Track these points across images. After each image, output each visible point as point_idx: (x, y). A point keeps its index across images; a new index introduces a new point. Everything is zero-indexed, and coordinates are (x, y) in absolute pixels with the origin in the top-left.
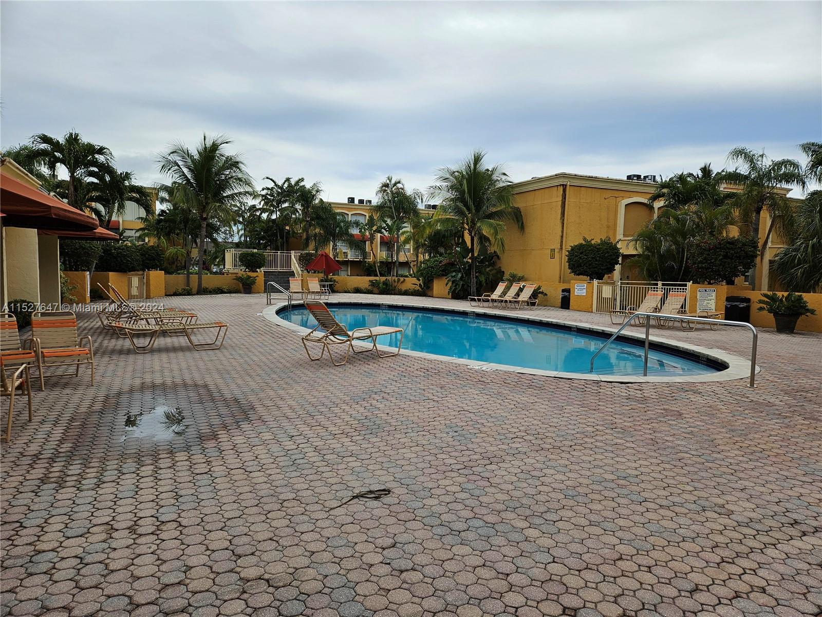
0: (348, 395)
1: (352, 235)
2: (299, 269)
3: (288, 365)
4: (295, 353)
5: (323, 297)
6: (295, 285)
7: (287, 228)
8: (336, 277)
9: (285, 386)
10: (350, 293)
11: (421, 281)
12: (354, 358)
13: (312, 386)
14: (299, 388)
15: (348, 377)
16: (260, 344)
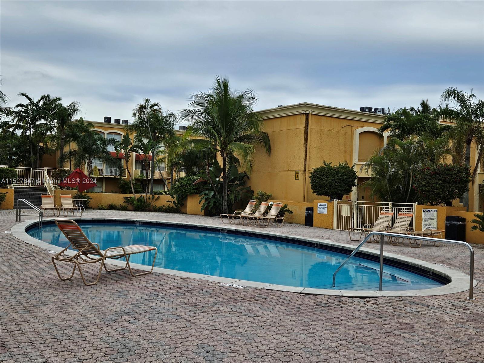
0: (98, 317)
1: (108, 153)
2: (52, 186)
3: (36, 285)
4: (44, 273)
5: (76, 214)
6: (47, 202)
7: (41, 144)
8: (90, 194)
9: (31, 308)
10: (104, 209)
11: (175, 198)
12: (106, 277)
13: (61, 308)
14: (46, 310)
15: (99, 297)
16: (7, 264)
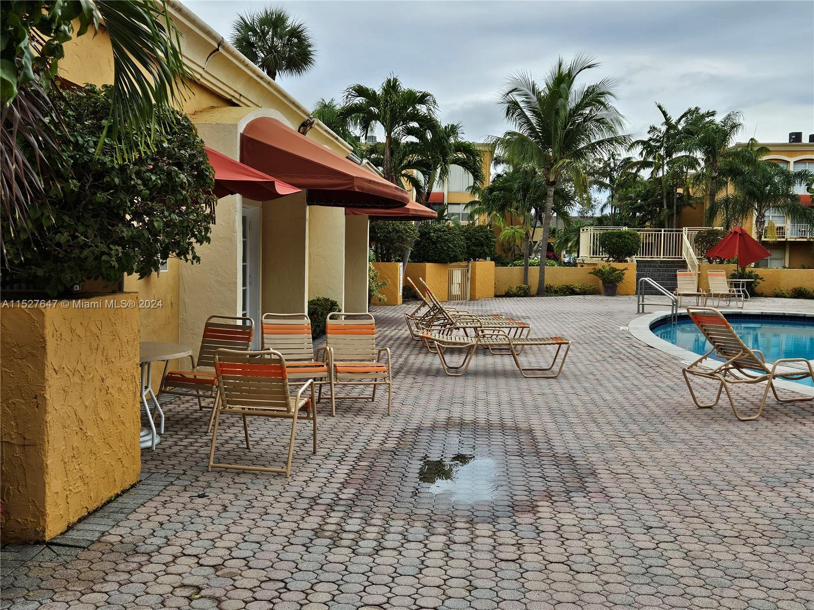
0: (756, 473)
2: (694, 257)
3: (658, 411)
4: (672, 393)
5: (733, 304)
6: (686, 283)
7: (680, 191)
8: (760, 271)
9: (648, 444)
10: (785, 297)
12: (777, 410)
13: (694, 449)
14: (671, 451)
15: (760, 441)
16: (618, 375)
